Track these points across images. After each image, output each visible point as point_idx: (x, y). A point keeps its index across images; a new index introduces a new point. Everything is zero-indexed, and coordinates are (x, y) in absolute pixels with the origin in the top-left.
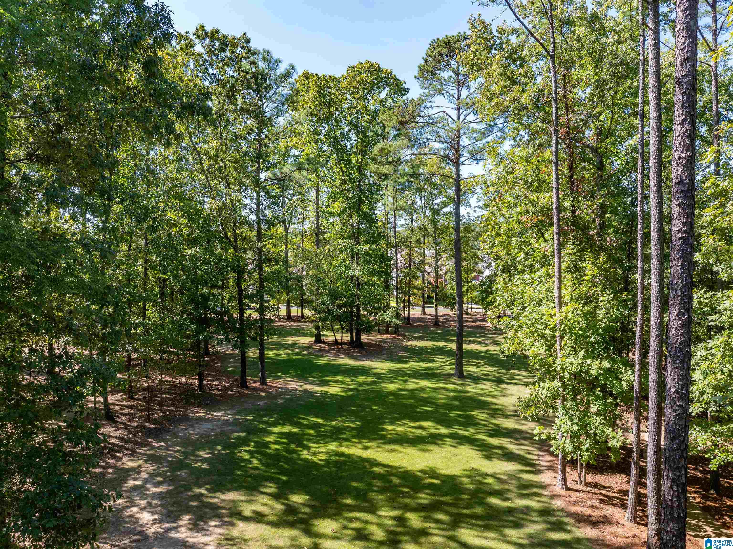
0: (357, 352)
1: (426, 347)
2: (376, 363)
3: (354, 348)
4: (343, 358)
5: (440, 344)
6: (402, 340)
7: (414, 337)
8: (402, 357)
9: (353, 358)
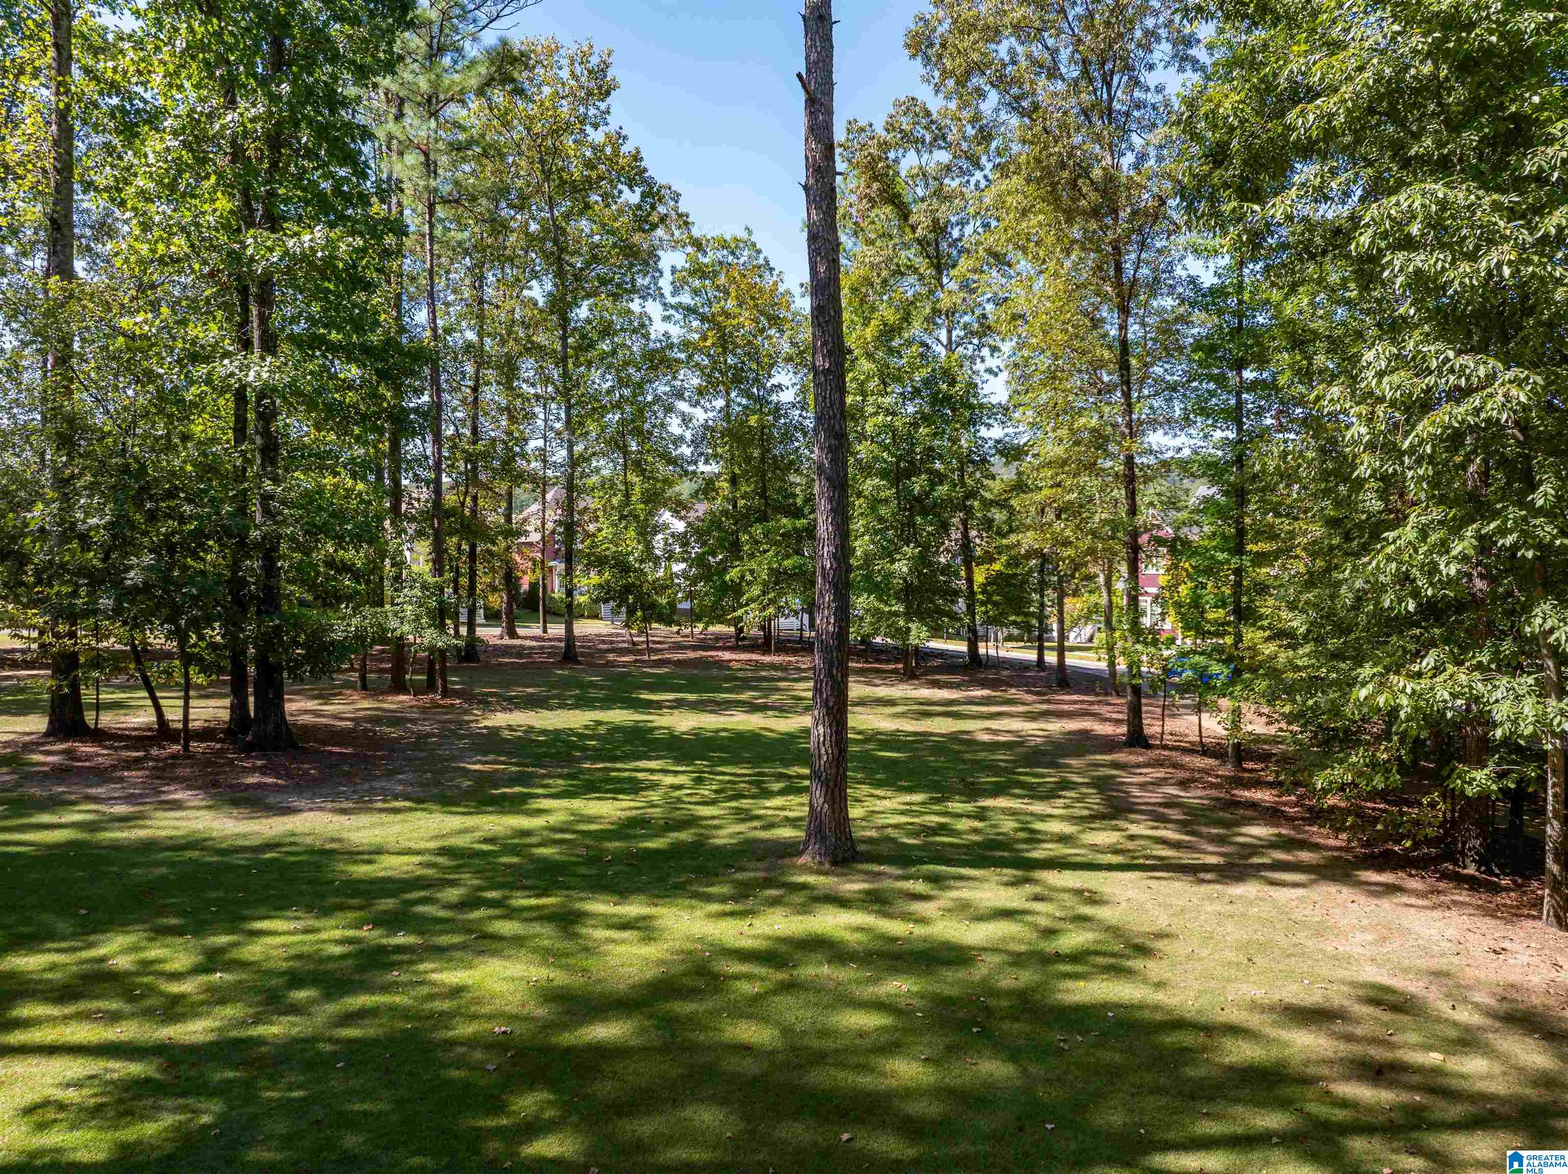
0: (263, 771)
1: (571, 731)
2: (364, 819)
3: (248, 749)
4: (177, 805)
5: (620, 716)
6: (466, 712)
7: (510, 699)
8: (491, 779)
9: (235, 803)
